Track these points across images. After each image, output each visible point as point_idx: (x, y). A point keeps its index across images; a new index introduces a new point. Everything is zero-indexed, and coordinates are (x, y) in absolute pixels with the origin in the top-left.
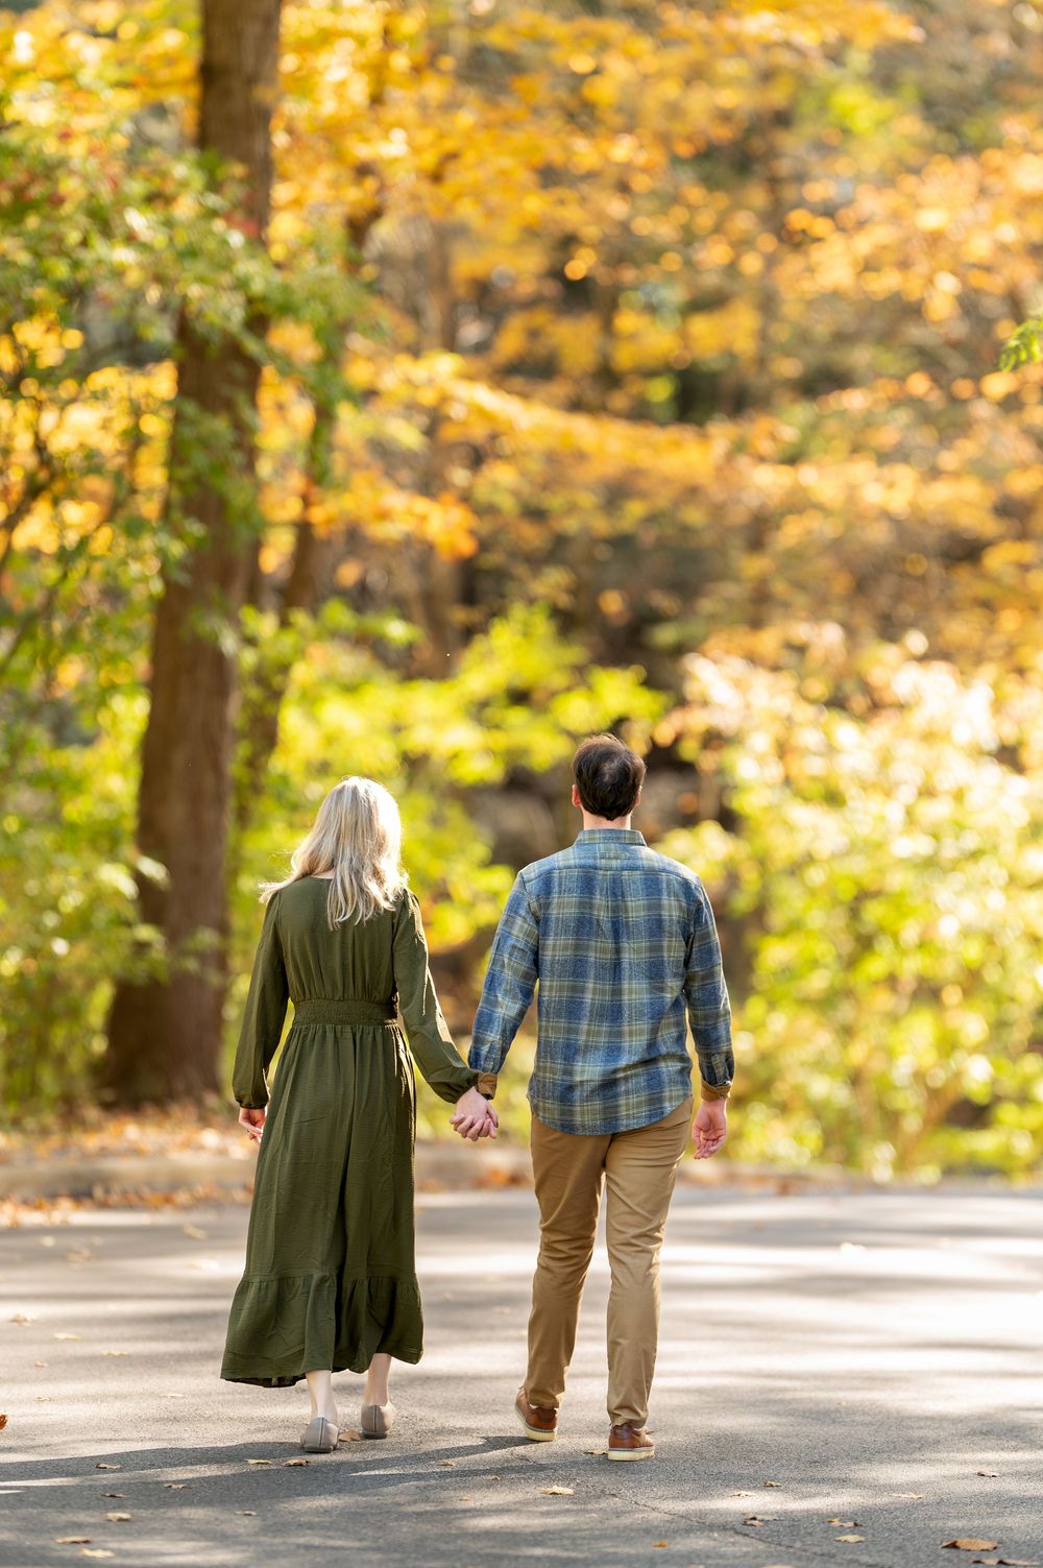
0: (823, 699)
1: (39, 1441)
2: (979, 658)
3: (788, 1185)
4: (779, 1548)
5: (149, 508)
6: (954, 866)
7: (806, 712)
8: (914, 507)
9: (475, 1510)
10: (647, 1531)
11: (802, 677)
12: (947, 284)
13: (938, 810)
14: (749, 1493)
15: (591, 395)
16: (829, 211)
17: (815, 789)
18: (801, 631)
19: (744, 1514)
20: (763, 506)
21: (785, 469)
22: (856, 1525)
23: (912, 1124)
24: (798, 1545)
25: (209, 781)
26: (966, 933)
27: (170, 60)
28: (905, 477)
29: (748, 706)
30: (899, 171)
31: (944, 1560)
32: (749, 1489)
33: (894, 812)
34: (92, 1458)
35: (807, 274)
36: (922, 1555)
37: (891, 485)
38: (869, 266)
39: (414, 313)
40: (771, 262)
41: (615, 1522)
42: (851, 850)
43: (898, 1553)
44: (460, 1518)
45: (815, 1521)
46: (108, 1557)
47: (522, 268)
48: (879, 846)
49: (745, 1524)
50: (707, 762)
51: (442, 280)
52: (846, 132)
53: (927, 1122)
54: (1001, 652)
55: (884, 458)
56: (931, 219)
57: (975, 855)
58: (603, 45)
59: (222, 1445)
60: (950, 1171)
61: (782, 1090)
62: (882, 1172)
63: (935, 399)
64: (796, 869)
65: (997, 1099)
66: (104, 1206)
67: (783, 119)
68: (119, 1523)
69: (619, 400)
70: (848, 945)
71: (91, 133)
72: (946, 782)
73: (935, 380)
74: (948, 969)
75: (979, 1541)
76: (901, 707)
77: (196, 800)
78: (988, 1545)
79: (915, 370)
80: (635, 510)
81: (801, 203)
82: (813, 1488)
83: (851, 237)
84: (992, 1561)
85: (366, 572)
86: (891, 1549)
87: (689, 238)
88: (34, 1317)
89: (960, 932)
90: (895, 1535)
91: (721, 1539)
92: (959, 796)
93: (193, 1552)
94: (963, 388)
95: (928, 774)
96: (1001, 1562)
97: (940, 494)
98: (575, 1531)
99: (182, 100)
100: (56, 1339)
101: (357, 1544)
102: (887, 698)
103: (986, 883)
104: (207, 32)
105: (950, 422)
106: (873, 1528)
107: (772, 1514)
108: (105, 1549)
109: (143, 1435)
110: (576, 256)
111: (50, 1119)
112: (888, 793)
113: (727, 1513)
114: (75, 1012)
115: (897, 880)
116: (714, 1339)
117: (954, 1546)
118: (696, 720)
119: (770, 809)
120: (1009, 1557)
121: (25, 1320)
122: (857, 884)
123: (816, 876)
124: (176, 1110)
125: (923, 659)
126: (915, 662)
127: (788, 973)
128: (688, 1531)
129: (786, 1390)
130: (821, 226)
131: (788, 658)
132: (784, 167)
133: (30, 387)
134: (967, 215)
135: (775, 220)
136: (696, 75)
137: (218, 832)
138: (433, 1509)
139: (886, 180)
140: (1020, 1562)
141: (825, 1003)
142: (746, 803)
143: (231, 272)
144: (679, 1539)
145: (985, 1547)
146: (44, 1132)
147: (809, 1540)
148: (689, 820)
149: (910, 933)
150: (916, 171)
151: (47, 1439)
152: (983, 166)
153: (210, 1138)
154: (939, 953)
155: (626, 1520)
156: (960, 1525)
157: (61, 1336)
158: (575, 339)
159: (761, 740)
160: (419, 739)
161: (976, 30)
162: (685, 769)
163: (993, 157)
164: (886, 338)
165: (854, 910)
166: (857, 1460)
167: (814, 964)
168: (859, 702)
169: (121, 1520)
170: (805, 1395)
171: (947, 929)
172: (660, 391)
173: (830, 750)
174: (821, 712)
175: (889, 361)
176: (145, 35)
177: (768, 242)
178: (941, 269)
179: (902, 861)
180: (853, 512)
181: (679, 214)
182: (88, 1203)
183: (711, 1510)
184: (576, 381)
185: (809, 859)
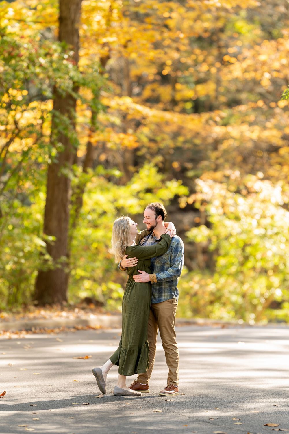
0: (234, 191)
1: (14, 398)
2: (277, 179)
3: (224, 326)
4: (218, 426)
5: (47, 140)
6: (271, 237)
7: (230, 195)
8: (259, 138)
9: (135, 416)
10: (182, 422)
11: (228, 185)
12: (267, 76)
13: (266, 222)
14: (211, 411)
15: (169, 107)
16: (235, 56)
17: (232, 216)
18: (228, 172)
19: (209, 417)
20: (217, 138)
21: (223, 128)
22: (240, 420)
23: (260, 308)
24: (223, 425)
25: (63, 215)
26: (274, 255)
27: (51, 15)
28: (257, 129)
29: (214, 193)
30: (255, 44)
31: (264, 429)
32: (211, 410)
33: (254, 223)
34: (29, 403)
35: (229, 73)
36: (258, 428)
37: (253, 132)
38: (246, 71)
39: (120, 85)
40: (219, 70)
41: (173, 419)
42: (242, 232)
43: (251, 427)
44: (130, 419)
45: (228, 419)
46: (33, 430)
47: (150, 73)
48: (250, 231)
49: (209, 420)
50: (202, 208)
51: (128, 76)
52: (239, 33)
53: (263, 308)
54: (283, 177)
55: (251, 124)
56: (263, 58)
57: (277, 234)
58: (171, 10)
59: (65, 399)
60: (270, 321)
61: (223, 300)
62: (252, 322)
63: (265, 108)
64: (227, 238)
65: (283, 301)
66: (34, 333)
67: (222, 30)
68: (36, 421)
69: (177, 109)
70: (241, 259)
71: (30, 36)
72: (268, 213)
73: (265, 102)
74: (270, 265)
75: (274, 424)
76: (257, 193)
77: (59, 220)
78: (276, 425)
79: (259, 100)
80: (181, 139)
81: (227, 54)
82: (228, 409)
83: (241, 63)
84: (277, 430)
85: (108, 157)
86: (249, 426)
87: (196, 63)
88: (14, 364)
89: (273, 255)
90: (250, 422)
91: (202, 424)
92: (272, 217)
93: (56, 428)
94: (273, 104)
95: (264, 212)
96: (280, 430)
97: (266, 134)
98: (162, 422)
99: (55, 27)
100: (20, 370)
101: (102, 426)
102: (253, 190)
103: (280, 242)
104: (60, 8)
105: (269, 113)
106: (245, 421)
107: (217, 417)
108: (32, 428)
109: (43, 396)
110: (165, 69)
111: (20, 309)
112: (252, 217)
113: (204, 417)
114: (27, 279)
115: (254, 241)
116: (202, 369)
117: (267, 425)
118: (199, 197)
119: (220, 221)
120: (282, 428)
121: (12, 365)
122: (245, 242)
123: (232, 240)
124: (55, 306)
125: (262, 179)
126: (260, 181)
127: (226, 267)
128: (193, 422)
129: (222, 382)
130: (233, 60)
131: (224, 180)
132: (222, 43)
133: (13, 107)
134: (273, 56)
135: (220, 58)
136: (198, 18)
137: (66, 230)
138: (123, 416)
139: (251, 47)
140: (285, 430)
141: (235, 275)
142: (213, 220)
143: (69, 75)
144: (191, 424)
145: (275, 426)
146: (18, 313)
147: (227, 424)
148: (197, 225)
149: (259, 256)
150: (259, 44)
151: (17, 398)
152: (278, 43)
153: (64, 314)
154: (267, 261)
155: (176, 419)
156: (269, 419)
157: (22, 369)
158: (165, 92)
159: (217, 203)
160: (121, 203)
161: (275, 5)
162: (196, 211)
163: (281, 40)
164: (251, 91)
165: (243, 250)
166: (241, 402)
167: (232, 264)
168: (244, 192)
169: (37, 420)
170: (227, 383)
171: (269, 254)
172: (189, 106)
173: (236, 204)
174: (234, 195)
175: (252, 97)
176: (44, 9)
177: (218, 65)
178: (265, 72)
179: (256, 236)
180: (242, 139)
181: (193, 57)
182: (30, 332)
183: (200, 416)
184: (165, 104)
185: (231, 235)
